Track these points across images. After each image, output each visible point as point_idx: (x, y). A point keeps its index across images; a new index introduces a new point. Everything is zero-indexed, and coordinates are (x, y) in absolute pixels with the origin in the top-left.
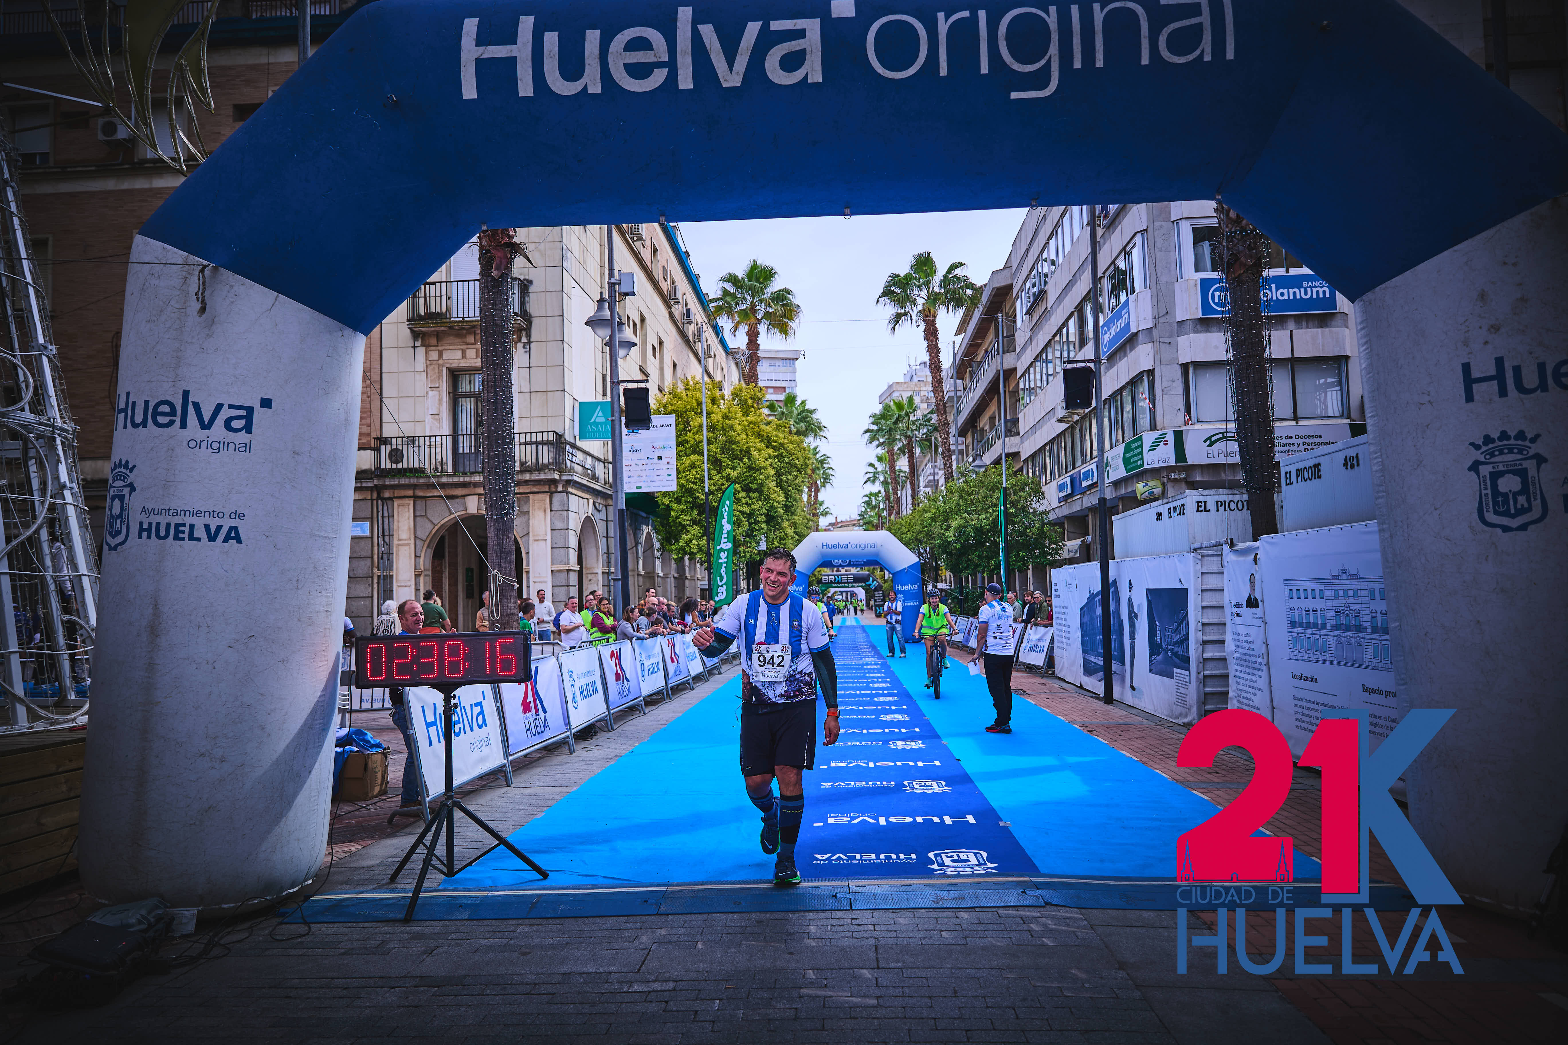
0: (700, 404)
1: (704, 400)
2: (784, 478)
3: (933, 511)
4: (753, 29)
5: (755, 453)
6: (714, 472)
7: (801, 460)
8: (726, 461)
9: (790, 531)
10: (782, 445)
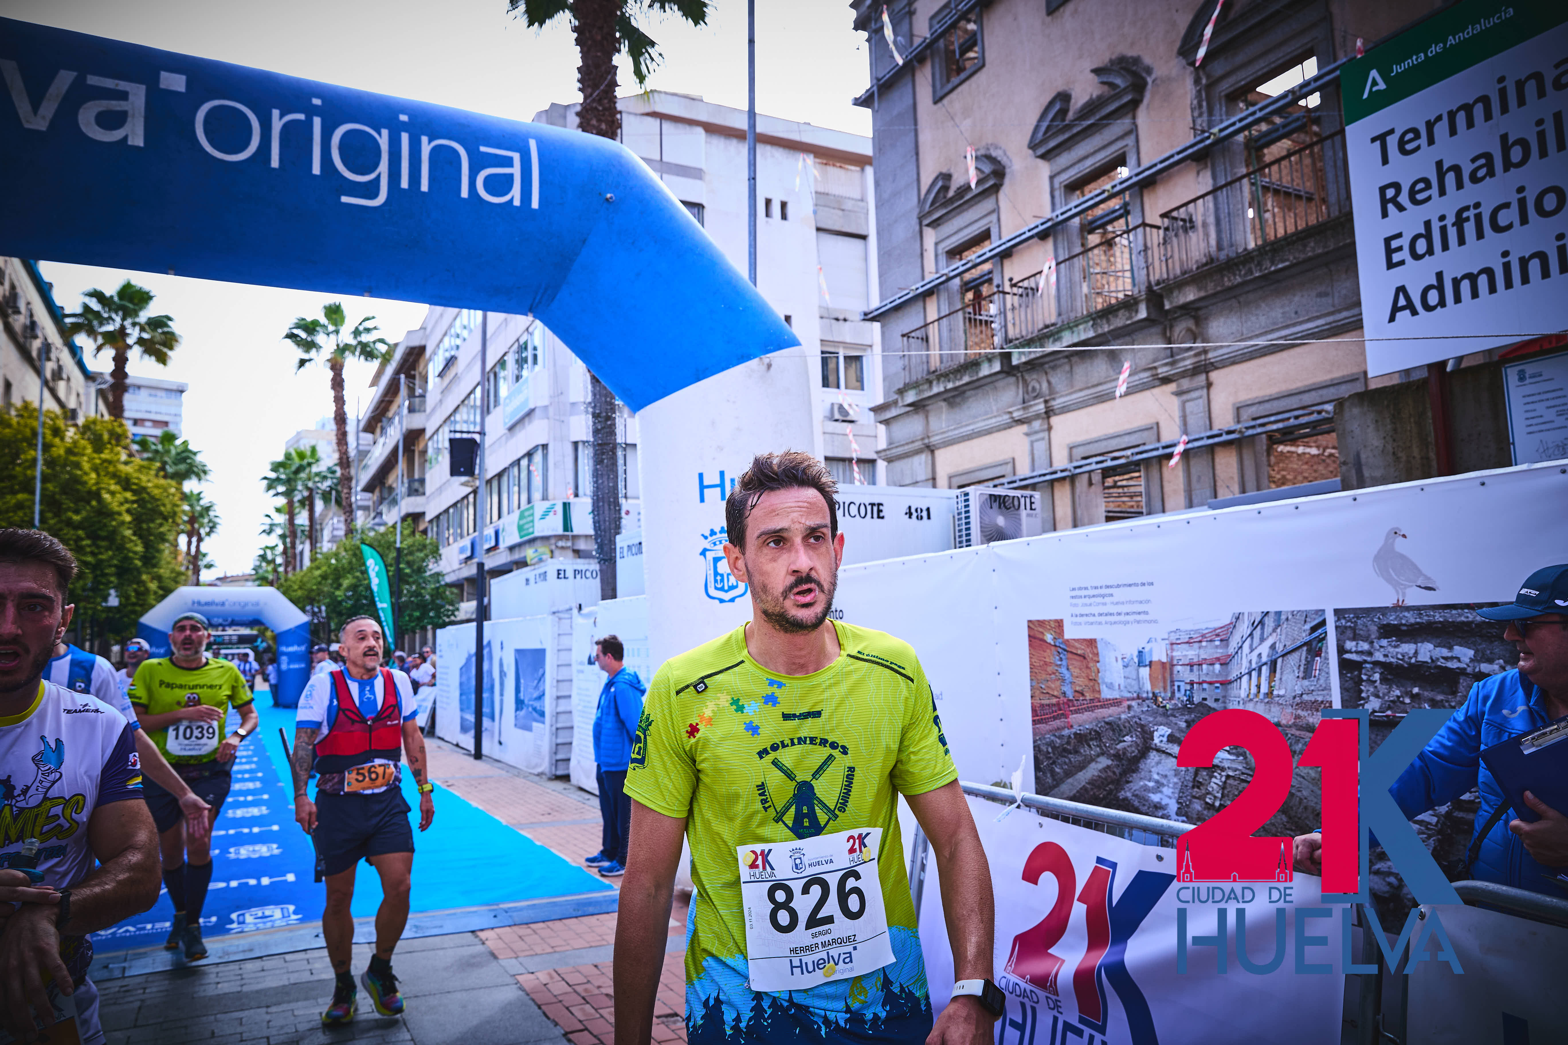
0: (35, 434)
1: (40, 430)
2: (144, 526)
3: (324, 568)
4: (65, 79)
5: (106, 496)
6: (49, 515)
7: (169, 507)
8: (68, 503)
9: (153, 586)
10: (144, 489)
